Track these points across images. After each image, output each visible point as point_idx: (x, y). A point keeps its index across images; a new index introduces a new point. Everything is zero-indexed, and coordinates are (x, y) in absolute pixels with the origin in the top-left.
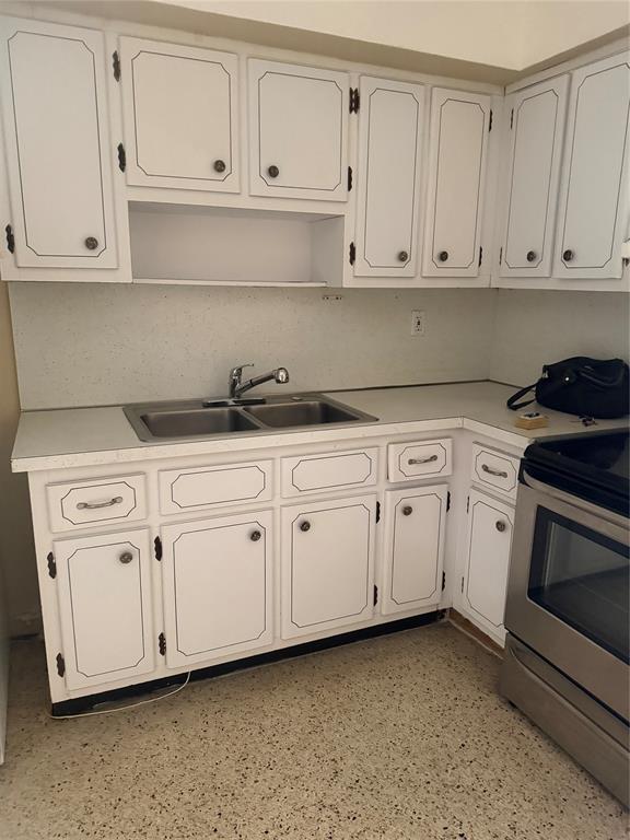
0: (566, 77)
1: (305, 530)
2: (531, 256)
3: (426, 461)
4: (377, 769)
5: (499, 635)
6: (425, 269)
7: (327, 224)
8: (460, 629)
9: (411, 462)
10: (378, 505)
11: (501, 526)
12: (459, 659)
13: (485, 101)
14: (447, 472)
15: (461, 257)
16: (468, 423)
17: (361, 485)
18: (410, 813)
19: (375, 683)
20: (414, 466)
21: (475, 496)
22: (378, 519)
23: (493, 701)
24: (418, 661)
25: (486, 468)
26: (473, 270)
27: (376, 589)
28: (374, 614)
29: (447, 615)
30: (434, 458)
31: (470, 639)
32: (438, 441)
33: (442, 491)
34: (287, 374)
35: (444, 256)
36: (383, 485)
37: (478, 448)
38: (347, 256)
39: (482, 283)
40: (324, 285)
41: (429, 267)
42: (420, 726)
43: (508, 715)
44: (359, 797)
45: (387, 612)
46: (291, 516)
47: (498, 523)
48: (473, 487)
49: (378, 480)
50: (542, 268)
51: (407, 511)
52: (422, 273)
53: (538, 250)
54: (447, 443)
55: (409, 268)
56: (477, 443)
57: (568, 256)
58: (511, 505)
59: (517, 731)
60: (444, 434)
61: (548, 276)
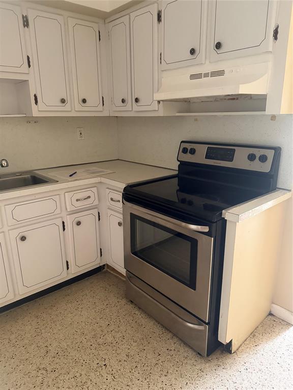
0: (128, 16)
1: (24, 240)
2: (123, 101)
3: (85, 199)
4: (67, 345)
5: (123, 271)
6: (76, 107)
7: (21, 85)
8: (112, 272)
9: (77, 200)
10: (63, 223)
11: (120, 224)
12: (110, 286)
13: (95, 26)
14: (96, 202)
15: (94, 101)
16: (103, 180)
17: (53, 214)
18: (82, 361)
19: (70, 305)
20: (79, 202)
21: (110, 212)
22: (64, 229)
23: (124, 301)
24: (91, 291)
25: (112, 199)
26: (100, 107)
27: (67, 262)
28: (68, 274)
29: (106, 267)
30: (89, 197)
31: (116, 276)
32: (90, 189)
33: (95, 212)
34: (7, 163)
35: (84, 101)
36: (64, 214)
37: (108, 191)
38: (33, 101)
39: (106, 114)
40: (25, 115)
41: (78, 106)
42: (90, 321)
43: (130, 307)
44: (58, 361)
45: (74, 272)
46: (15, 234)
47: (119, 223)
48: (109, 208)
49: (61, 211)
50: (128, 106)
51: (79, 223)
52: (74, 109)
53: (126, 98)
54: (95, 190)
55: (67, 107)
56: (108, 188)
57: (137, 100)
58: (120, 213)
59: (133, 313)
60: (93, 185)
61: (131, 110)
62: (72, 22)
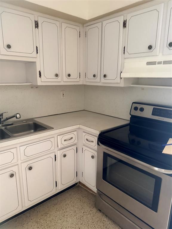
0: (101, 23)
1: (31, 170)
2: (94, 76)
3: (70, 140)
5: (95, 190)
6: (64, 79)
7: (30, 65)
8: (83, 187)
9: (65, 140)
10: (55, 156)
11: (93, 157)
12: (83, 197)
13: (78, 28)
14: (76, 142)
15: (74, 75)
16: (81, 126)
17: (49, 150)
19: (58, 213)
20: (66, 141)
21: (85, 148)
22: (55, 160)
23: (95, 210)
24: (71, 201)
25: (87, 140)
26: (78, 79)
27: (56, 182)
28: (56, 189)
29: (78, 183)
30: (72, 138)
31: (85, 190)
32: (73, 133)
33: (75, 147)
35: (69, 75)
36: (56, 149)
37: (84, 134)
38: (38, 75)
39: (81, 83)
40: (31, 84)
42: (74, 226)
43: (99, 214)
45: (60, 188)
46: (25, 165)
47: (92, 156)
48: (84, 145)
49: (55, 148)
50: (98, 79)
51: (65, 156)
52: (63, 81)
53: (96, 74)
54: (75, 133)
55: (59, 79)
56: (84, 132)
57: (105, 76)
58: (95, 151)
59: (103, 220)
60: (75, 130)
61: (100, 81)
62: (64, 25)
